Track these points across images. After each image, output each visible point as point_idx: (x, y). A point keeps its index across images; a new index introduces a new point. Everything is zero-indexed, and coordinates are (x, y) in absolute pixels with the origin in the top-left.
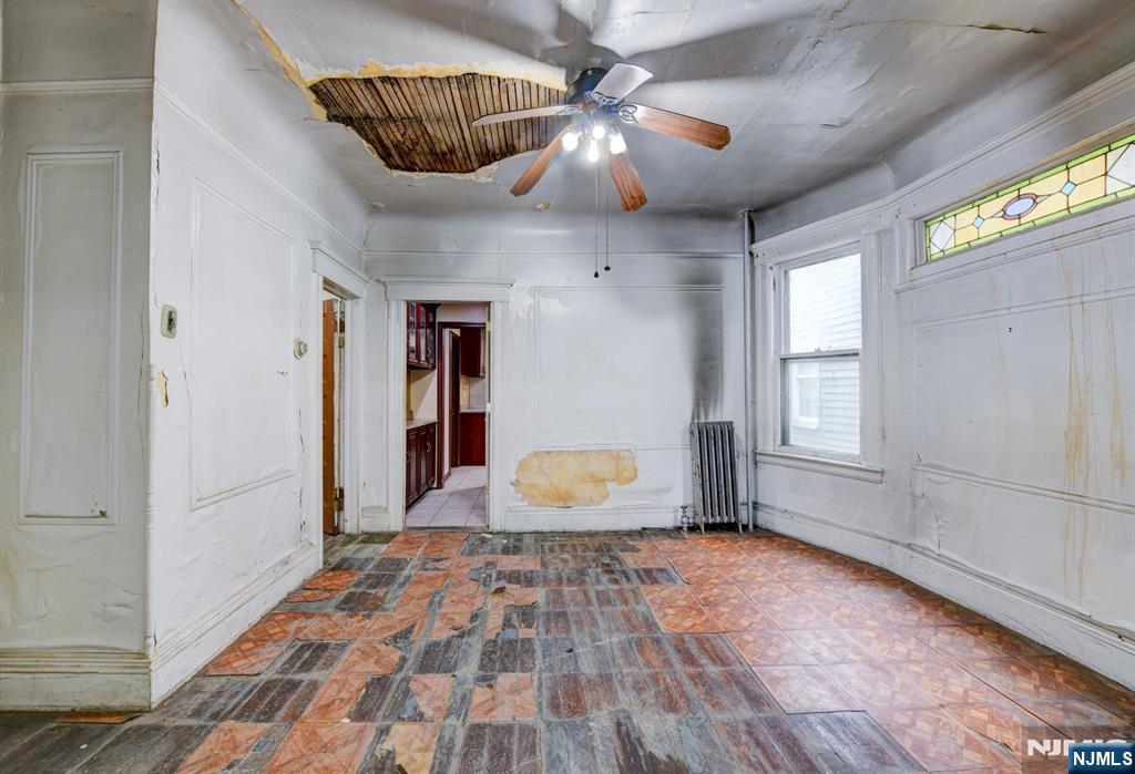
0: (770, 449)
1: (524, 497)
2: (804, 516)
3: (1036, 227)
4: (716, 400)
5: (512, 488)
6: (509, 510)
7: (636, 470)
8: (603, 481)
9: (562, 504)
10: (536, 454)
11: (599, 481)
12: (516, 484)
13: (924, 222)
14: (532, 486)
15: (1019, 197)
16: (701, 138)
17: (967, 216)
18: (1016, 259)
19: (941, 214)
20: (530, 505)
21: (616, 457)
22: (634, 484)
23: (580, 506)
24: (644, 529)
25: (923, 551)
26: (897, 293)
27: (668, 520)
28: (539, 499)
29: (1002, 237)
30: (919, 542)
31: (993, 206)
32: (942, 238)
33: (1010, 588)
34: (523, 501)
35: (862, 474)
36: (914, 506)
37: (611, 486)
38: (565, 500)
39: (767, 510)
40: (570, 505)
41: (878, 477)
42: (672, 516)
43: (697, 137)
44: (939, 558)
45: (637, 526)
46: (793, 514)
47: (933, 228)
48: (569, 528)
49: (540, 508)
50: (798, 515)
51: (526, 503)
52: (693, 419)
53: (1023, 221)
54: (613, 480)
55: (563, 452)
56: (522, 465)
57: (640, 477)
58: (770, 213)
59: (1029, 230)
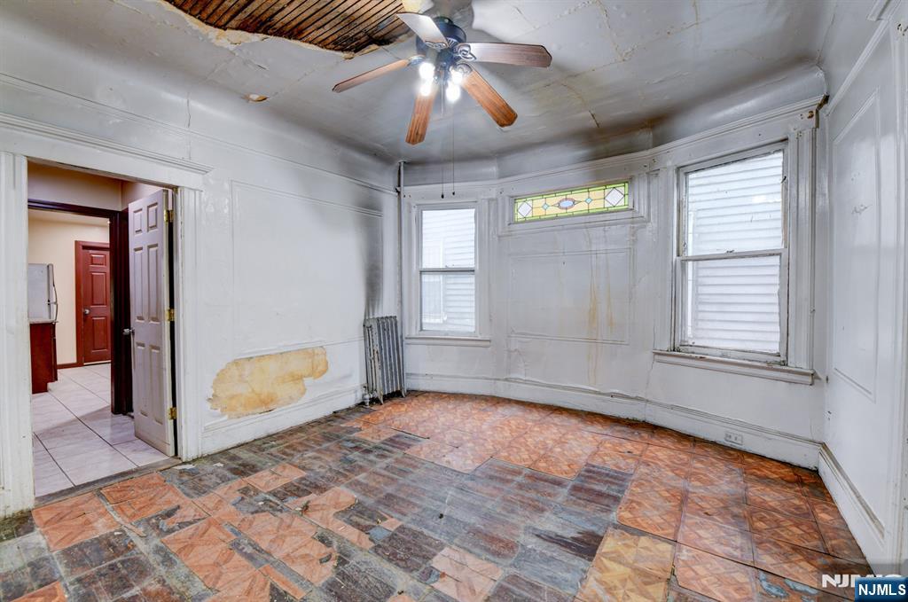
0: (414, 334)
1: (224, 410)
2: (441, 376)
3: (573, 216)
4: (379, 300)
5: (208, 405)
6: (206, 429)
7: (327, 363)
8: (301, 378)
9: (264, 409)
10: (236, 362)
11: (298, 379)
12: (213, 399)
13: (514, 199)
14: (232, 397)
15: (566, 199)
16: (496, 114)
17: (539, 202)
18: (567, 229)
19: (525, 197)
20: (230, 418)
21: (309, 353)
22: (327, 377)
23: (283, 405)
24: (335, 412)
25: (516, 380)
26: (499, 237)
27: (350, 400)
28: (240, 410)
29: (557, 217)
30: (513, 376)
31: (553, 200)
32: (524, 210)
33: (564, 388)
34: (223, 415)
35: (474, 343)
36: (509, 357)
37: (308, 381)
38: (266, 404)
39: (412, 377)
40: (271, 408)
41: (488, 343)
42: (353, 396)
43: (494, 111)
44: (525, 382)
45: (329, 412)
46: (432, 376)
47: (519, 204)
48: (273, 430)
49: (241, 419)
50: (437, 375)
51: (226, 417)
52: (365, 316)
53: (568, 211)
54: (309, 376)
55: (263, 356)
56: (220, 378)
57: (331, 368)
58: (417, 168)
59: (569, 216)
